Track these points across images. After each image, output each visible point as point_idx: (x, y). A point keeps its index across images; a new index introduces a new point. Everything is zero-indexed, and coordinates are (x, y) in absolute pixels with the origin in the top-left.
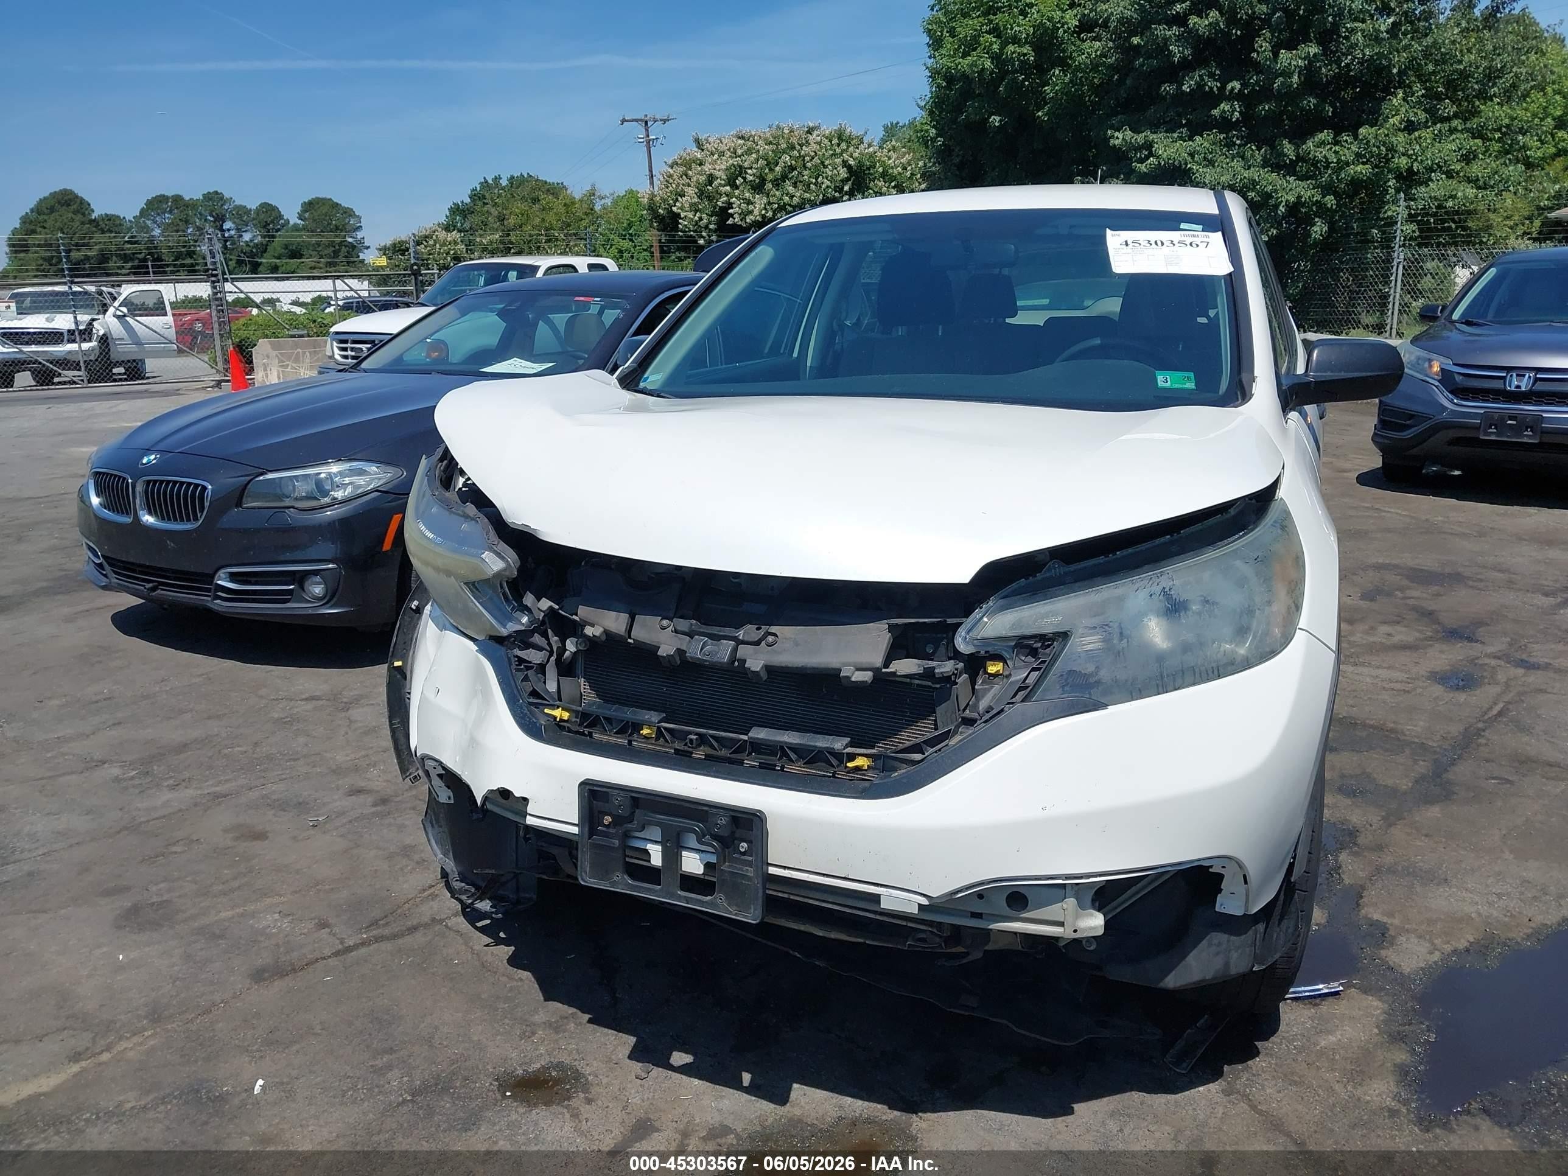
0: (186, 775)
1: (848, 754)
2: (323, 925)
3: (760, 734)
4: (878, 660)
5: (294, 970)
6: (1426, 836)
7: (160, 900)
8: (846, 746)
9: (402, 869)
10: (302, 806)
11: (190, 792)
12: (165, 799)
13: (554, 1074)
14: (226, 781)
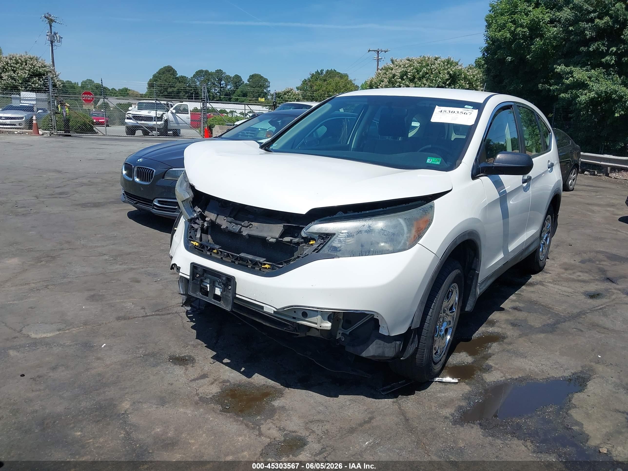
0: (126, 261)
1: (264, 263)
2: (143, 308)
3: (242, 255)
4: (277, 236)
5: (129, 319)
7: (102, 294)
8: (264, 261)
9: (175, 297)
10: (155, 275)
11: (125, 266)
12: (118, 267)
13: (187, 358)
14: (137, 265)
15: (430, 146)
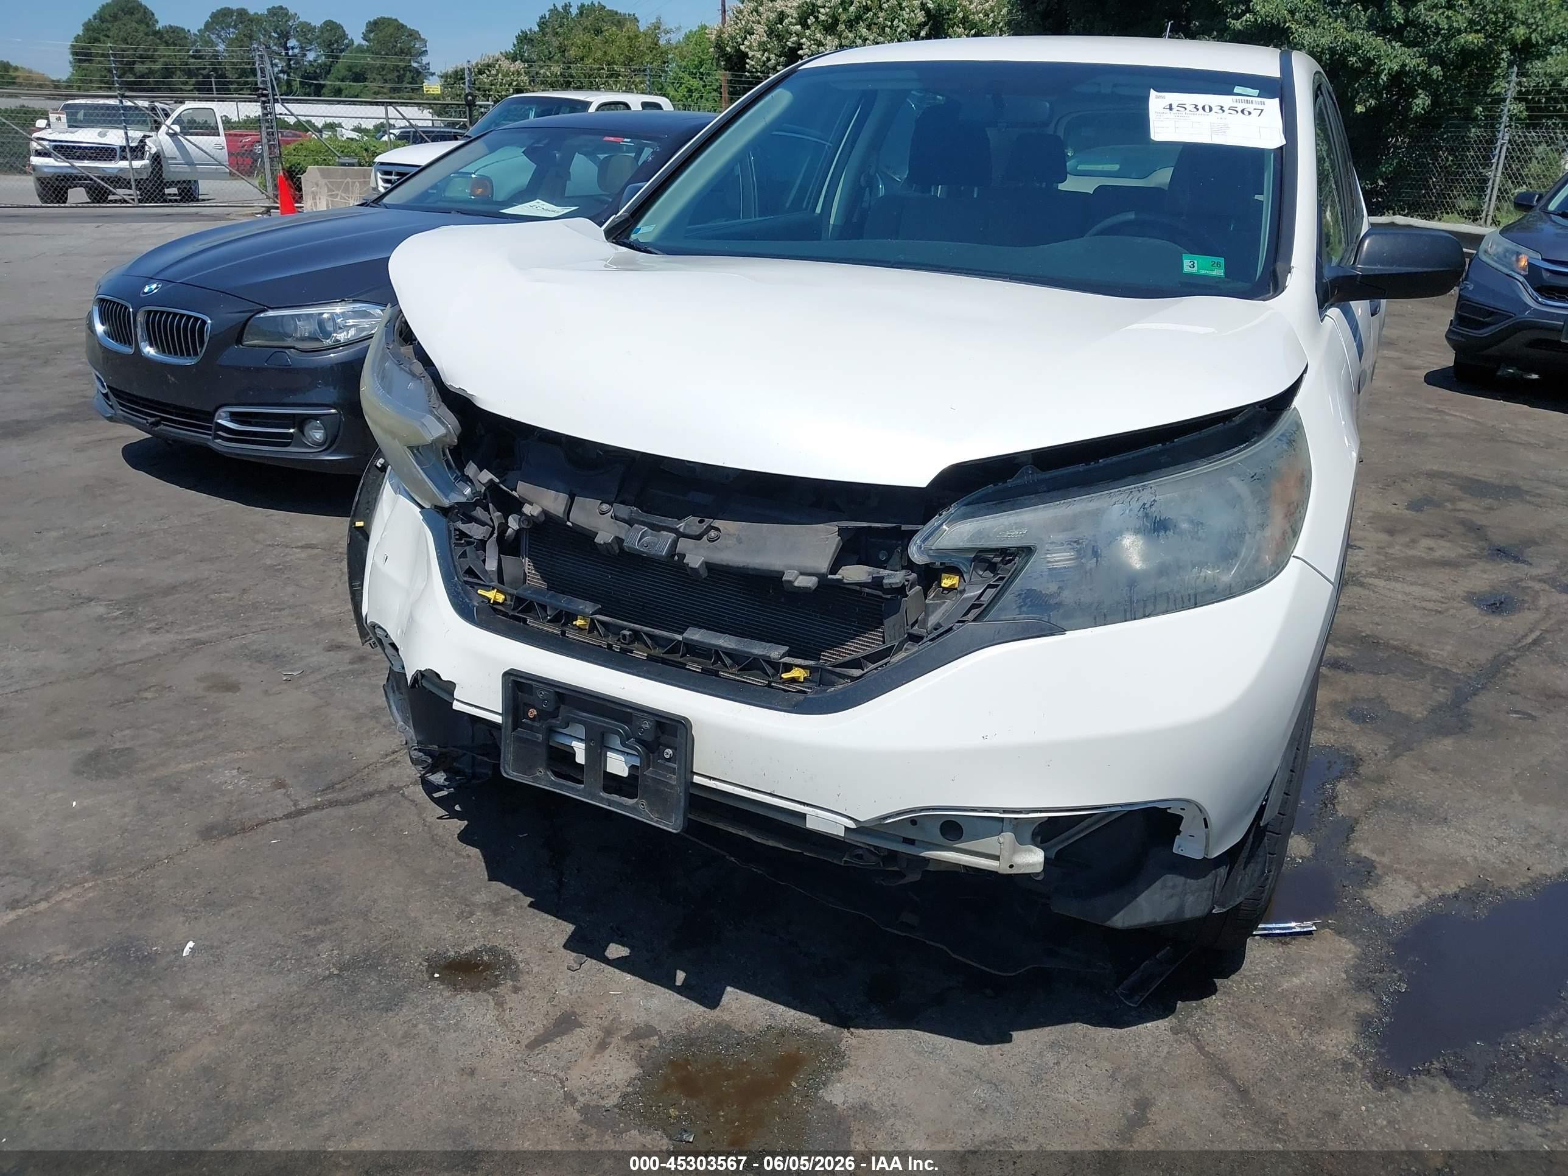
0: (170, 618)
1: (785, 664)
2: (280, 785)
3: (695, 635)
4: (824, 566)
5: (244, 830)
6: (1433, 770)
7: (122, 746)
8: (784, 656)
9: (368, 732)
10: (279, 659)
11: (172, 636)
12: (145, 642)
13: (486, 958)
14: (209, 627)
15: (1131, 216)
